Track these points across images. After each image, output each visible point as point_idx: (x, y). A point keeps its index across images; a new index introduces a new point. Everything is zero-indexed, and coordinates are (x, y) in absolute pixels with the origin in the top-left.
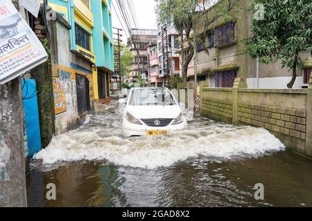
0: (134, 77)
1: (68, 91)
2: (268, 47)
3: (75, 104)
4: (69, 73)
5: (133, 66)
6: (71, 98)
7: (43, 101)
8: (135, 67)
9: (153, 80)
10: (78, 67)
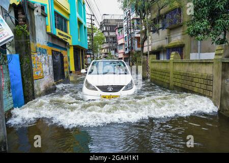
0: (106, 54)
1: (45, 63)
2: (202, 28)
3: (51, 73)
4: (46, 50)
5: (105, 44)
6: (48, 68)
7: (24, 70)
8: (106, 45)
9: (121, 56)
10: (54, 45)
